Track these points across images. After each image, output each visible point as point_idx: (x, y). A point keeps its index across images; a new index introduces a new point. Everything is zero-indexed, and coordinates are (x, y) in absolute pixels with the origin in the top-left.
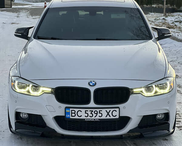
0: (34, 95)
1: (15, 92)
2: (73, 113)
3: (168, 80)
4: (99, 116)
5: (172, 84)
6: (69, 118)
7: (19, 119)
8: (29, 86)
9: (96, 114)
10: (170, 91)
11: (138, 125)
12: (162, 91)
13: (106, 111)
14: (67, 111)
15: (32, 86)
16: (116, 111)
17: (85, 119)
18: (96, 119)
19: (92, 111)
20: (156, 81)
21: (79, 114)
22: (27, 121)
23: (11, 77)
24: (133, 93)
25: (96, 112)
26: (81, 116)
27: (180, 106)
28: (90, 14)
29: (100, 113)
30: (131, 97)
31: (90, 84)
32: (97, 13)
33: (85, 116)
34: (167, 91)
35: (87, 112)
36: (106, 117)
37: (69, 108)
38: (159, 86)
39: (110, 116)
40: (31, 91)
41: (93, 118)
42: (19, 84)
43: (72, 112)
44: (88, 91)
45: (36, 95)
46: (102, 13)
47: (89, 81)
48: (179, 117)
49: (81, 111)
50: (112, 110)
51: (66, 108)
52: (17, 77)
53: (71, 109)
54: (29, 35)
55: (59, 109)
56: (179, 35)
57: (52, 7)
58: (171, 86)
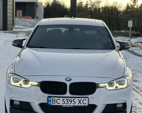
0: (25, 87)
1: (11, 85)
2: (54, 101)
3: (126, 78)
4: (73, 104)
5: (129, 81)
6: (50, 105)
7: (13, 106)
8: (21, 80)
9: (71, 102)
10: (127, 87)
11: (103, 111)
12: (121, 87)
13: (78, 100)
14: (49, 99)
15: (23, 81)
16: (86, 100)
17: (62, 106)
18: (71, 106)
19: (68, 100)
20: (117, 79)
21: (58, 101)
22: (19, 107)
23: (8, 74)
24: (99, 87)
25: (71, 101)
26: (60, 103)
27: (137, 101)
28: (69, 30)
29: (73, 101)
30: (98, 90)
31: (67, 79)
32: (75, 29)
33: (63, 103)
34: (124, 86)
35: (64, 100)
36: (78, 104)
37: (51, 97)
38: (119, 82)
39: (81, 104)
40: (22, 84)
41: (69, 105)
42: (14, 79)
43: (52, 100)
44: (65, 85)
45: (26, 87)
46: (78, 29)
47: (66, 77)
48: (136, 109)
49: (60, 100)
50: (83, 99)
51: (48, 97)
52: (13, 74)
53: (52, 98)
54: (23, 45)
55: (43, 98)
56: (140, 52)
57: (41, 25)
58: (128, 83)
